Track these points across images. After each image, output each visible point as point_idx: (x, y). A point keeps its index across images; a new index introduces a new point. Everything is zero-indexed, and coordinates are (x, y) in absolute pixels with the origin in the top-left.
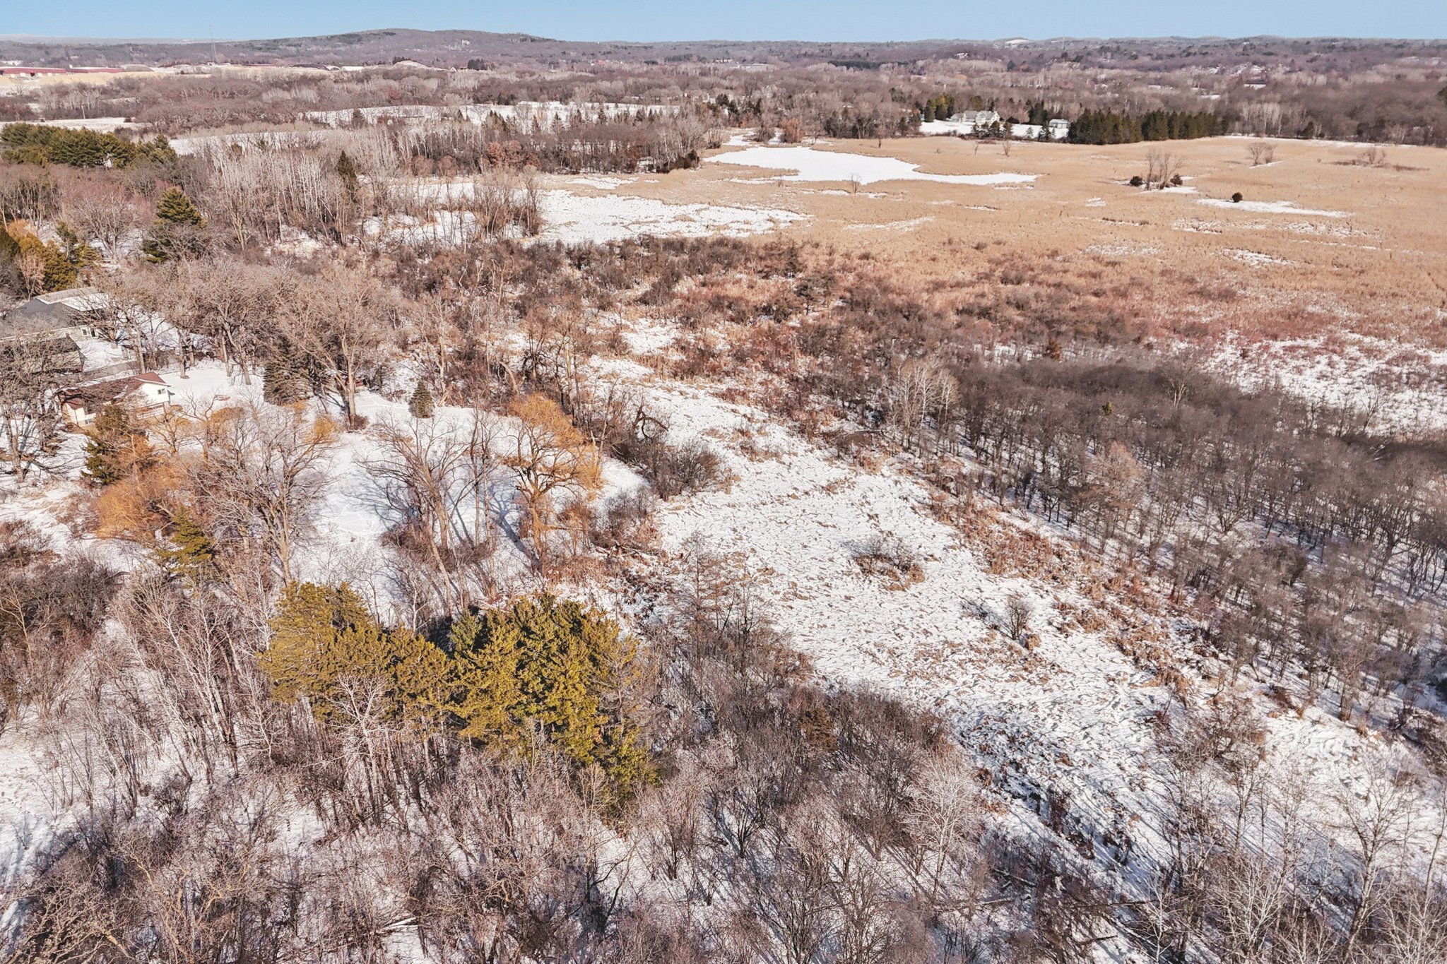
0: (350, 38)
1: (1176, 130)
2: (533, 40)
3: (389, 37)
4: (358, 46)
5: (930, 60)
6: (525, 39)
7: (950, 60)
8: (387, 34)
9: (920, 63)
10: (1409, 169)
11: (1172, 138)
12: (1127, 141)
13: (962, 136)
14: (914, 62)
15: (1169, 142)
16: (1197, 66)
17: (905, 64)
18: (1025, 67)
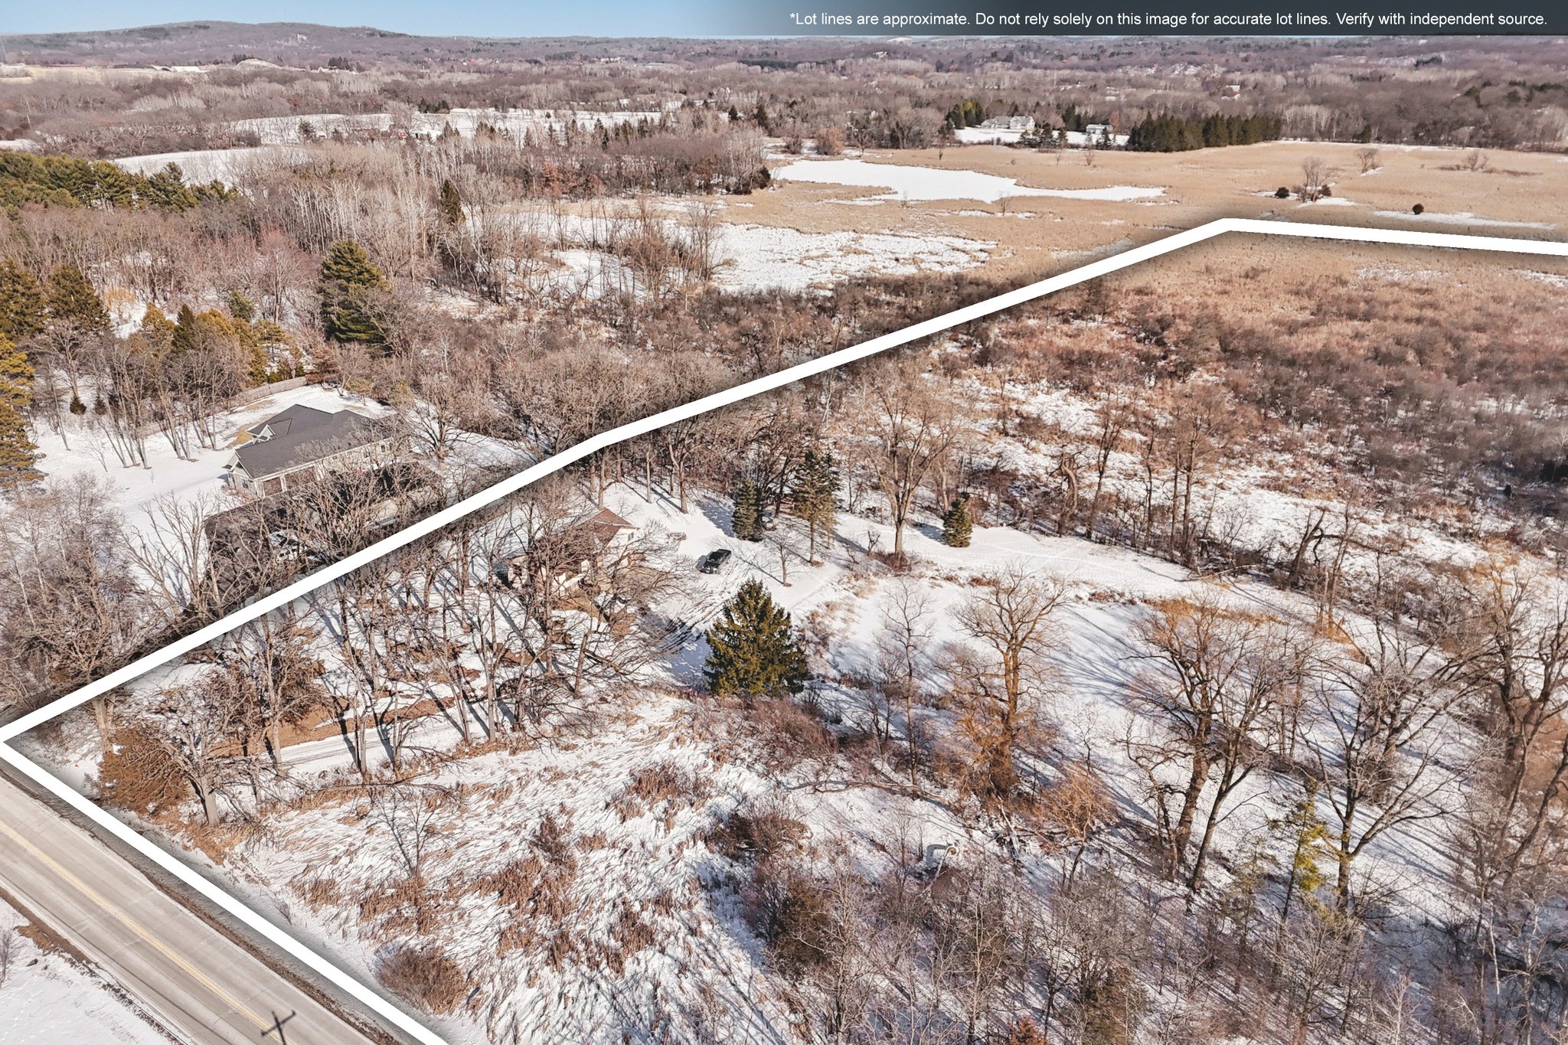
0: (154, 33)
1: (1234, 138)
2: (382, 35)
3: (202, 31)
4: (168, 42)
5: (849, 60)
6: (372, 33)
7: (870, 60)
8: (200, 27)
9: (840, 63)
10: (1526, 174)
11: (1231, 144)
12: (1192, 148)
13: (1010, 145)
14: (834, 62)
15: (1229, 147)
16: (1133, 66)
17: (824, 63)
18: (956, 66)
